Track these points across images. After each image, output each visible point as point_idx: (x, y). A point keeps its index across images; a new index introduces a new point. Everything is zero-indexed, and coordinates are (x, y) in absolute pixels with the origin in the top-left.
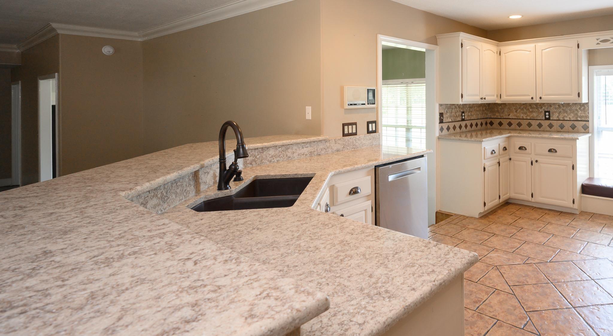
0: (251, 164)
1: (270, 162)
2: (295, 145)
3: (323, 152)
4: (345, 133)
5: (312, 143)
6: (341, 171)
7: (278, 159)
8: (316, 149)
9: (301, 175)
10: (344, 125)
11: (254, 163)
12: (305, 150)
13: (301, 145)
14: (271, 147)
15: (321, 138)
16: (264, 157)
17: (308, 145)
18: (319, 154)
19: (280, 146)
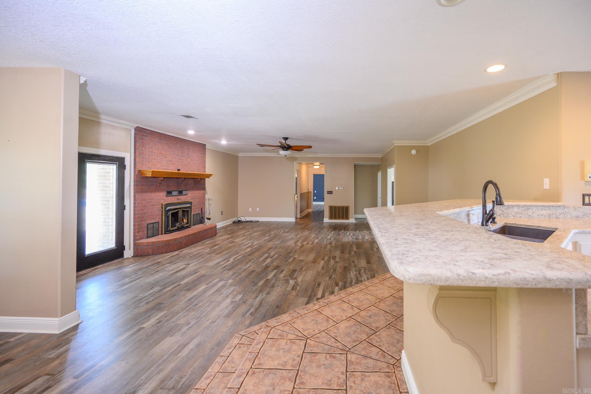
0: (500, 216)
1: (514, 217)
2: (535, 207)
3: (561, 216)
4: (586, 202)
5: (551, 207)
6: (586, 231)
7: (520, 215)
8: (554, 212)
9: (544, 228)
10: (584, 196)
11: (502, 215)
12: (544, 212)
13: (540, 208)
14: (515, 206)
15: (559, 204)
16: (510, 212)
17: (547, 208)
18: (558, 218)
19: (522, 206)
